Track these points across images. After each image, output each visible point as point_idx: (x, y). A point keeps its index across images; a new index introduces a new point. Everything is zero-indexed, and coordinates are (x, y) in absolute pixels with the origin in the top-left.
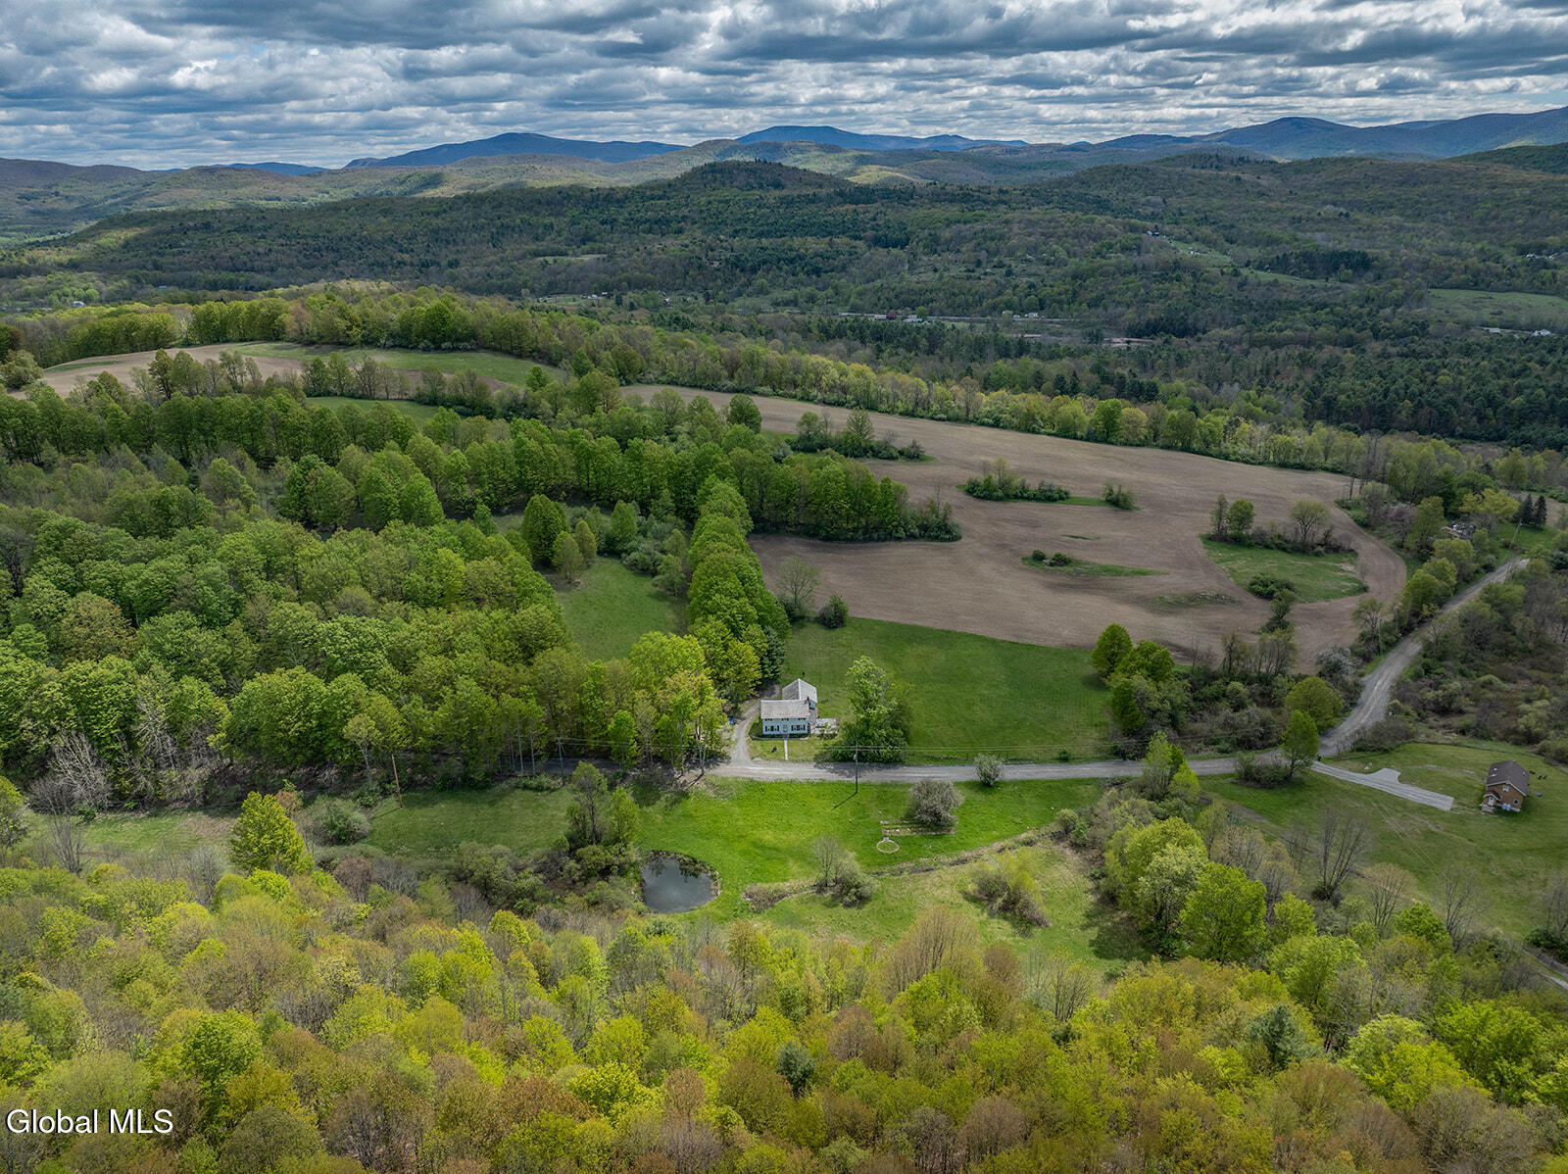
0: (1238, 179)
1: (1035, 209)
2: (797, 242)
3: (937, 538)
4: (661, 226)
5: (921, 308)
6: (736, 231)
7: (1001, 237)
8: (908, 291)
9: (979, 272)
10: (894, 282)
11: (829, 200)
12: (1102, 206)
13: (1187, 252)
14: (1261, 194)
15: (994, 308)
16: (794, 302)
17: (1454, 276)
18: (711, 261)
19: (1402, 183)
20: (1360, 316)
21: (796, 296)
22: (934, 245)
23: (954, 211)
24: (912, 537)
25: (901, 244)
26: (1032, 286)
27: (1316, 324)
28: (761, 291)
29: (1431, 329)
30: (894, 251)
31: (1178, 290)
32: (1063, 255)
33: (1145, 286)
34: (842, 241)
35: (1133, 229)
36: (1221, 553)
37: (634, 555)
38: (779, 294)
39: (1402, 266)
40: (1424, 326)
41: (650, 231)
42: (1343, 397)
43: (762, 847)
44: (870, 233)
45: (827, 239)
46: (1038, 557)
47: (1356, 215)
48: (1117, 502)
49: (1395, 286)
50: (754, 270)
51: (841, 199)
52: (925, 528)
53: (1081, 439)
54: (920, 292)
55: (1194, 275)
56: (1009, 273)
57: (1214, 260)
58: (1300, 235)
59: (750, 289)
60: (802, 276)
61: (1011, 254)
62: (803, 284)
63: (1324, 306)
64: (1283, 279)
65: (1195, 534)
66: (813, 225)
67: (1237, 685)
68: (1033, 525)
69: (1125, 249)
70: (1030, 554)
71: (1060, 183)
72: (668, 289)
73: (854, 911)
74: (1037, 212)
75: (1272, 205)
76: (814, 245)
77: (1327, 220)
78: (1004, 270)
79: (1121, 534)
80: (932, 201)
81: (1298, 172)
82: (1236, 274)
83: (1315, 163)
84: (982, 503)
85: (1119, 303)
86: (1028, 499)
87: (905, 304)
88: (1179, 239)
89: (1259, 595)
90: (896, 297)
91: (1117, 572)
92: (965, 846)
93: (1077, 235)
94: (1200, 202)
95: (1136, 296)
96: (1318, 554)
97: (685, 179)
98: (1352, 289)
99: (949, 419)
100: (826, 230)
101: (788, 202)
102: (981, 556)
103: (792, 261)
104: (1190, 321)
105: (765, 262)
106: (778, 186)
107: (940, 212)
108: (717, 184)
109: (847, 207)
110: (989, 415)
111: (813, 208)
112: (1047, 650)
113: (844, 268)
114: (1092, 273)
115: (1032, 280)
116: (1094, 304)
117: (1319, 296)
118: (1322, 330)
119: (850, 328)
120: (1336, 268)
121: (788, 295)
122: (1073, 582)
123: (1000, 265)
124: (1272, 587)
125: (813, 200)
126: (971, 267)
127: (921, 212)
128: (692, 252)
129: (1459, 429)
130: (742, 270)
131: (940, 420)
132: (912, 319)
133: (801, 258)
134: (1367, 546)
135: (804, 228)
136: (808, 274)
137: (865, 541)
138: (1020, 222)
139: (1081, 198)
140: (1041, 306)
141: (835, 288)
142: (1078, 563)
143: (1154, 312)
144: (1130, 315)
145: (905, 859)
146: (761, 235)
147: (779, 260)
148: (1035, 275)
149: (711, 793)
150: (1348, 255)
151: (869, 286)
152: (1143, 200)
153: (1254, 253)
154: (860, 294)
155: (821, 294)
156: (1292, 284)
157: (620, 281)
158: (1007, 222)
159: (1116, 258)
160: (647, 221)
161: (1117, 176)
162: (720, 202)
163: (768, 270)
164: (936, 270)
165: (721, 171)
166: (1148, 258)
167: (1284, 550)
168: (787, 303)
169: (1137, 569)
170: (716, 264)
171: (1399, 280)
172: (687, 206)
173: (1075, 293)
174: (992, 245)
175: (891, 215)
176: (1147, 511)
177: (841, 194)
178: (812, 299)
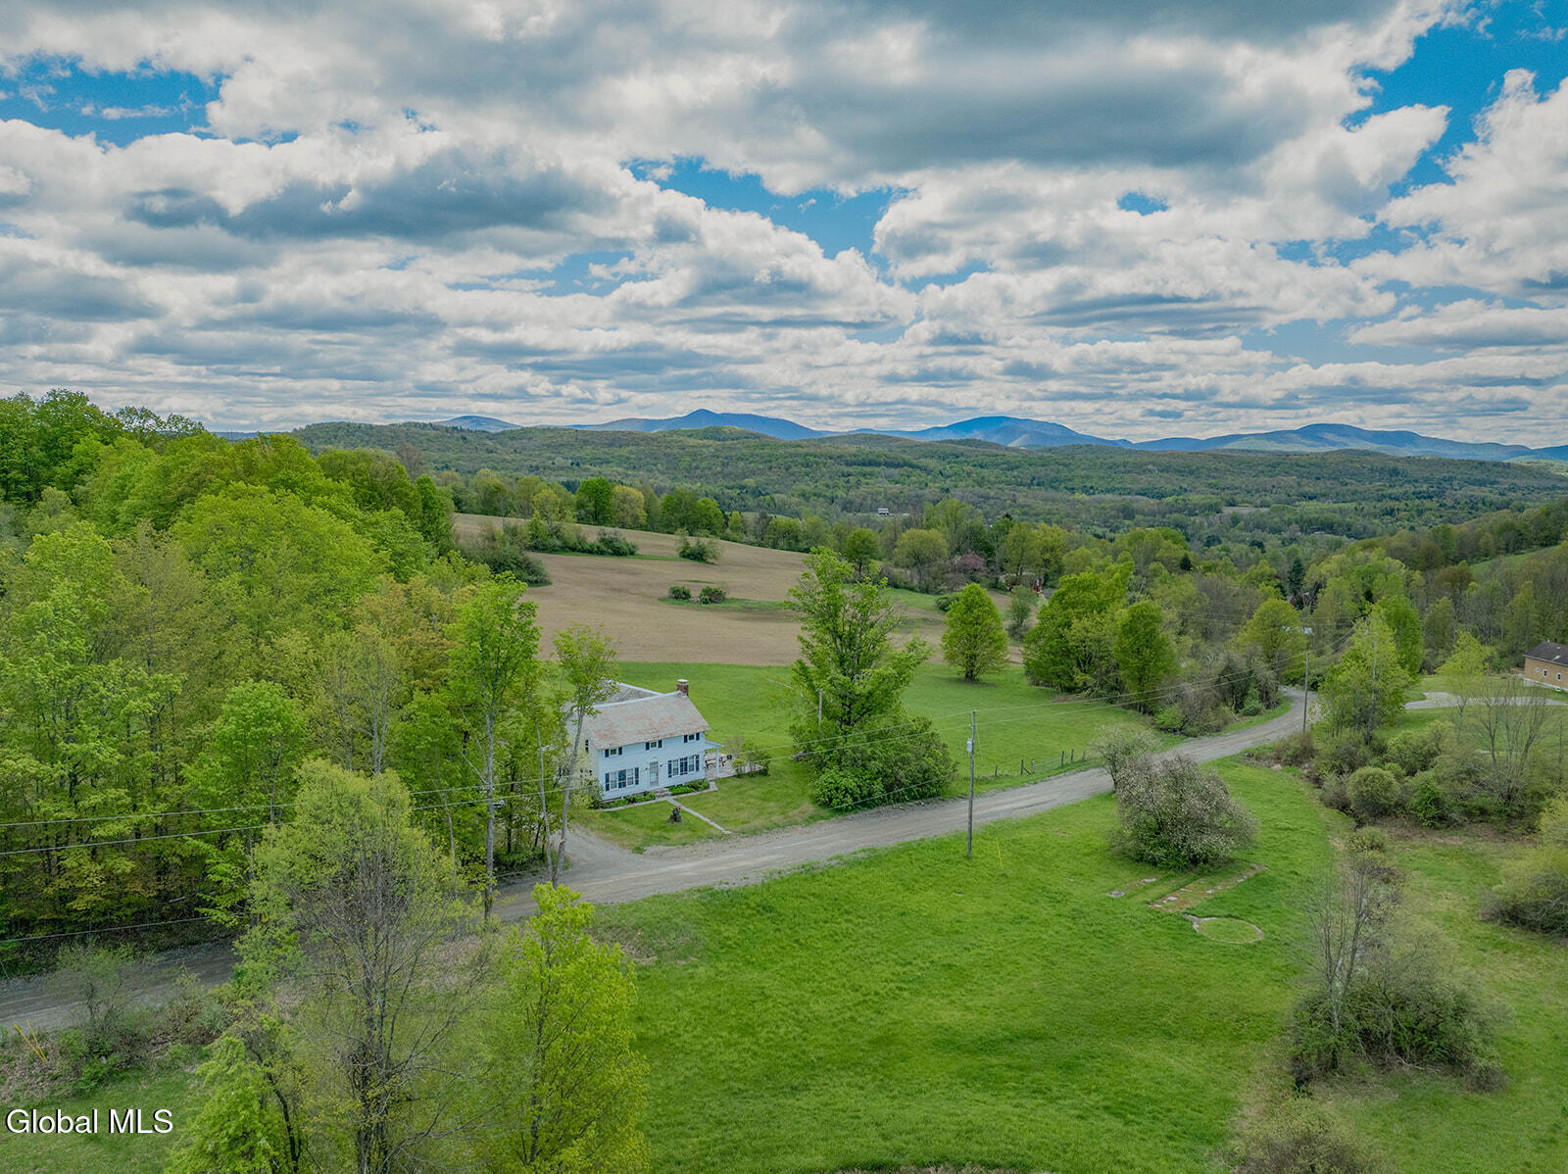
46: (682, 597)
48: (698, 557)
70: (666, 593)
86: (591, 553)
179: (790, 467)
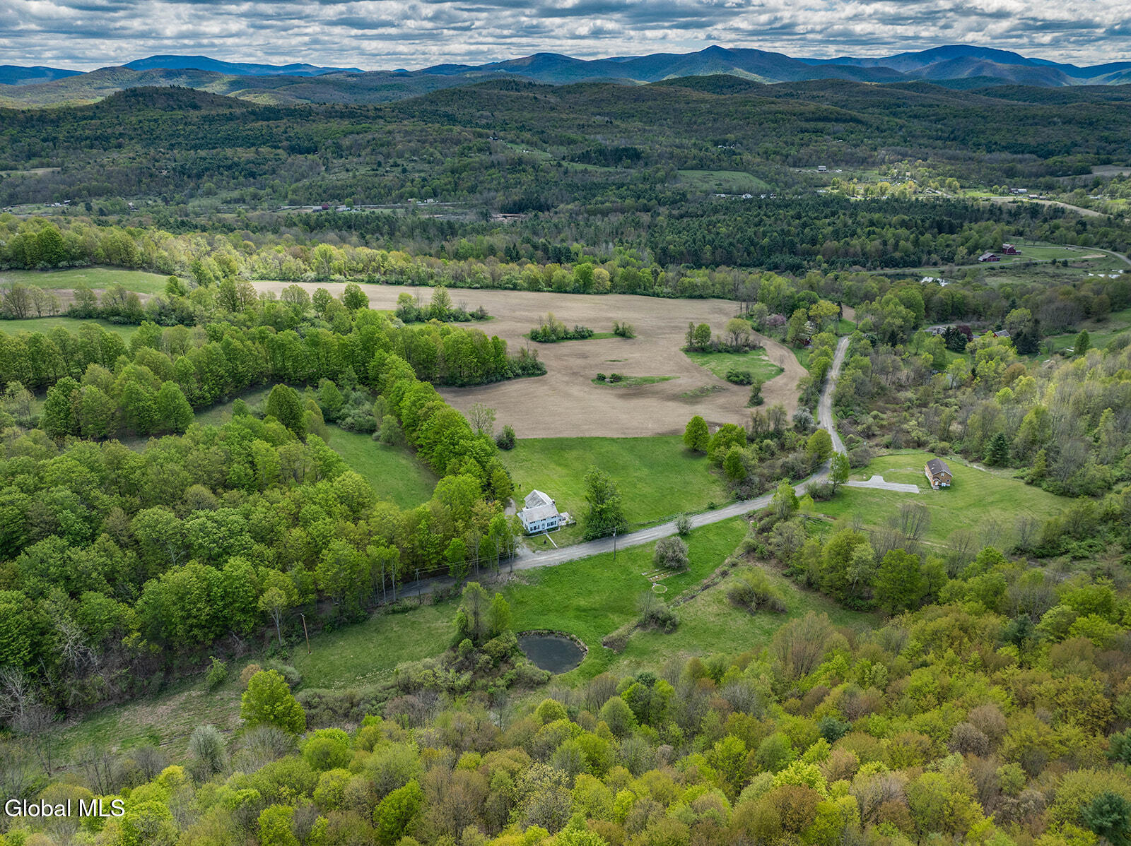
0: (535, 98)
1: (405, 122)
2: (229, 152)
3: (533, 374)
4: (102, 141)
5: (348, 199)
6: (172, 145)
7: (389, 144)
8: (333, 188)
9: (381, 171)
10: (317, 180)
11: (243, 118)
12: (452, 119)
13: (521, 151)
14: (552, 109)
15: (401, 197)
16: (241, 200)
17: (690, 162)
18: (160, 169)
19: (635, 101)
20: (646, 191)
21: (242, 195)
22: (339, 151)
23: (346, 124)
24: (517, 376)
25: (313, 150)
26: (424, 180)
27: (623, 198)
28: (209, 193)
29: (689, 196)
30: (310, 156)
31: (527, 178)
32: (438, 156)
33: (503, 176)
34: (264, 150)
35: (480, 135)
36: (699, 360)
37: (349, 420)
38: (225, 195)
39: (659, 156)
40: (684, 195)
41: (91, 147)
42: (672, 247)
43: (584, 610)
44: (285, 143)
45: (253, 149)
46: (601, 378)
47: (616, 123)
48: (623, 334)
49: (658, 170)
50: (199, 176)
51: (253, 117)
52: (523, 369)
53: (570, 292)
54: (342, 188)
55: (533, 167)
56: (404, 171)
57: (542, 156)
58: (587, 137)
59: (200, 192)
60: (242, 179)
61: (401, 156)
62: (243, 186)
63: (623, 185)
64: (590, 167)
65: (677, 349)
66: (237, 138)
67: (768, 441)
68: (584, 356)
69: (480, 150)
70: (595, 377)
71: (415, 101)
72: (128, 195)
73: (674, 635)
74: (408, 125)
75: (564, 116)
76: (243, 154)
77: (600, 126)
78: (400, 169)
79: (637, 355)
80: (326, 117)
81: (569, 92)
82: (560, 165)
83: (579, 86)
84: (544, 346)
85: (489, 189)
86: (570, 339)
87: (333, 197)
88: (512, 142)
89: (735, 383)
90: (325, 192)
91: (652, 381)
92: (701, 576)
93: (444, 141)
94: (516, 115)
95: (499, 183)
96: (746, 352)
97: (110, 102)
98: (634, 172)
99: (482, 288)
100: (249, 142)
101: (209, 120)
102: (567, 383)
103: (229, 168)
104: (542, 200)
105: (207, 169)
106: (195, 107)
107: (334, 125)
108: (141, 106)
109: (260, 123)
110: (509, 281)
111: (233, 124)
112: (647, 440)
113: (274, 172)
114: (464, 168)
115: (423, 175)
116: (472, 190)
117: (617, 178)
118: (627, 201)
119: (326, 220)
120: (620, 159)
121: (236, 194)
122: (631, 392)
123: (396, 165)
124: (741, 377)
125: (231, 118)
126: (375, 167)
127: (321, 126)
128: (141, 163)
129: (739, 261)
130: (189, 177)
131: (476, 288)
132: (342, 208)
133: (237, 165)
134: (766, 342)
135: (231, 141)
136: (245, 176)
137: (489, 383)
138: (399, 132)
139: (435, 113)
140: (435, 194)
141: (272, 187)
142: (627, 378)
143: (517, 195)
144: (500, 198)
145: (676, 594)
146: (195, 148)
147: (219, 167)
148: (423, 171)
149: (524, 582)
150: (625, 150)
151: (300, 184)
152: (478, 114)
153: (563, 150)
154: (294, 191)
155: (262, 192)
156: (598, 172)
157: (80, 190)
158: (389, 132)
159: (477, 158)
160: (87, 138)
161: (455, 97)
162: (149, 121)
163: (212, 176)
164: (347, 170)
165: (142, 95)
166: (500, 157)
167: (728, 352)
168: (237, 201)
169: (662, 377)
170: (165, 173)
171: (659, 166)
172: (120, 124)
173: (456, 184)
174: (384, 150)
175: (298, 129)
176: (640, 337)
177: (253, 113)
178: (255, 197)
179: (762, 123)
